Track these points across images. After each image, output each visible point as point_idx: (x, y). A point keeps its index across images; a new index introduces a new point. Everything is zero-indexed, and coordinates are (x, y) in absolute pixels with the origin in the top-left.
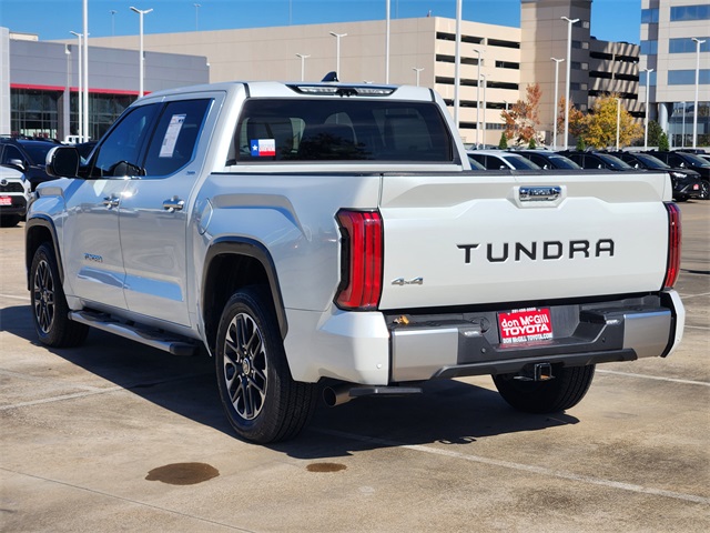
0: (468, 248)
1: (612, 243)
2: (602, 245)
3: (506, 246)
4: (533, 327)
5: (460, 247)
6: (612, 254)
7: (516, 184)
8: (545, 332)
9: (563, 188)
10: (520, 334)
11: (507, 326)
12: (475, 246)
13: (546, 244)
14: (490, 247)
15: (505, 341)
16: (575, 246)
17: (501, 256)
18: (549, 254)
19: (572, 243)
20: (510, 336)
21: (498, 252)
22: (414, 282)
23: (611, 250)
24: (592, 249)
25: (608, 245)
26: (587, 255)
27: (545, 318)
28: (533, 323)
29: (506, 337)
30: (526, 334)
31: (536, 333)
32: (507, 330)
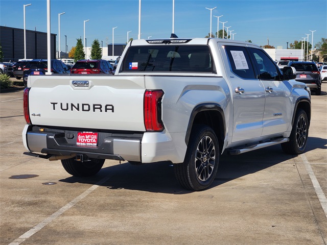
0: (54, 104)
1: (113, 107)
2: (108, 107)
3: (67, 104)
4: (90, 140)
5: (52, 103)
6: (113, 111)
7: (71, 79)
8: (94, 142)
9: (90, 81)
10: (84, 142)
11: (80, 138)
12: (56, 103)
13: (83, 105)
14: (61, 104)
15: (78, 144)
16: (96, 107)
17: (66, 108)
18: (85, 109)
19: (94, 105)
20: (80, 142)
21: (65, 107)
22: (38, 115)
23: (113, 110)
24: (103, 108)
25: (111, 107)
26: (101, 111)
27: (95, 137)
28: (90, 138)
29: (78, 142)
30: (86, 142)
31: (90, 142)
32: (79, 139)
